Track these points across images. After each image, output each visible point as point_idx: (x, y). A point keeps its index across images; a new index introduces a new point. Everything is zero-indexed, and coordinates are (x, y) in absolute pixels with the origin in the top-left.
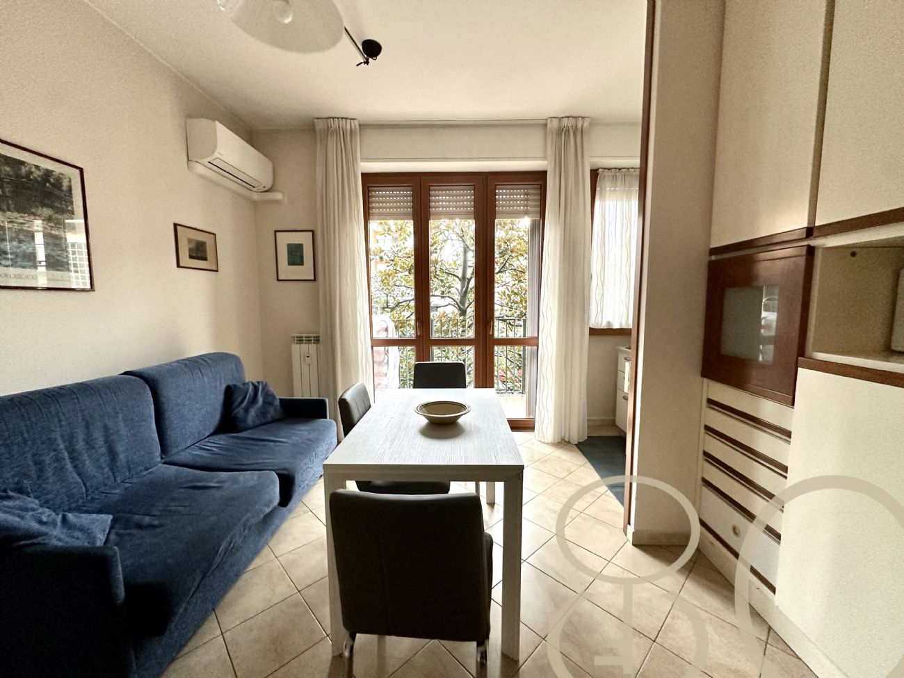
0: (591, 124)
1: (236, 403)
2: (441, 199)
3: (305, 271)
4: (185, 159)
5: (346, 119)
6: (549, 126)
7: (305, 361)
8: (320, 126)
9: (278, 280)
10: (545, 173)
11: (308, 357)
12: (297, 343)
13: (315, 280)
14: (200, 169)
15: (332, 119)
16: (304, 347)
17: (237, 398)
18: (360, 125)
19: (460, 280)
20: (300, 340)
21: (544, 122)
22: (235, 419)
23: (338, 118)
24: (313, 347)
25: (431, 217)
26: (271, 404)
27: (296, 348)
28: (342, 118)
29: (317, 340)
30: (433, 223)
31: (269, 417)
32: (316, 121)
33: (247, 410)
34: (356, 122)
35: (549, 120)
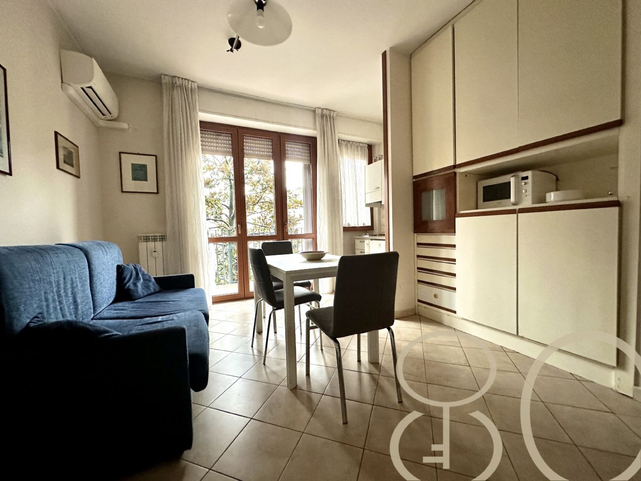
0: (337, 116)
1: (127, 279)
3: (149, 185)
4: (60, 81)
5: (188, 80)
6: (317, 112)
7: (151, 255)
8: (165, 80)
9: (122, 192)
10: (315, 139)
11: (155, 251)
12: (144, 241)
13: (158, 193)
14: (71, 91)
15: (177, 79)
16: (151, 244)
17: (127, 275)
18: (198, 87)
20: (147, 239)
21: (314, 109)
22: (129, 290)
23: (182, 79)
24: (159, 244)
25: (245, 156)
26: (150, 281)
27: (143, 246)
28: (185, 79)
29: (163, 238)
30: (246, 161)
31: (152, 290)
32: (163, 76)
33: (135, 284)
34: (196, 85)
35: (317, 109)
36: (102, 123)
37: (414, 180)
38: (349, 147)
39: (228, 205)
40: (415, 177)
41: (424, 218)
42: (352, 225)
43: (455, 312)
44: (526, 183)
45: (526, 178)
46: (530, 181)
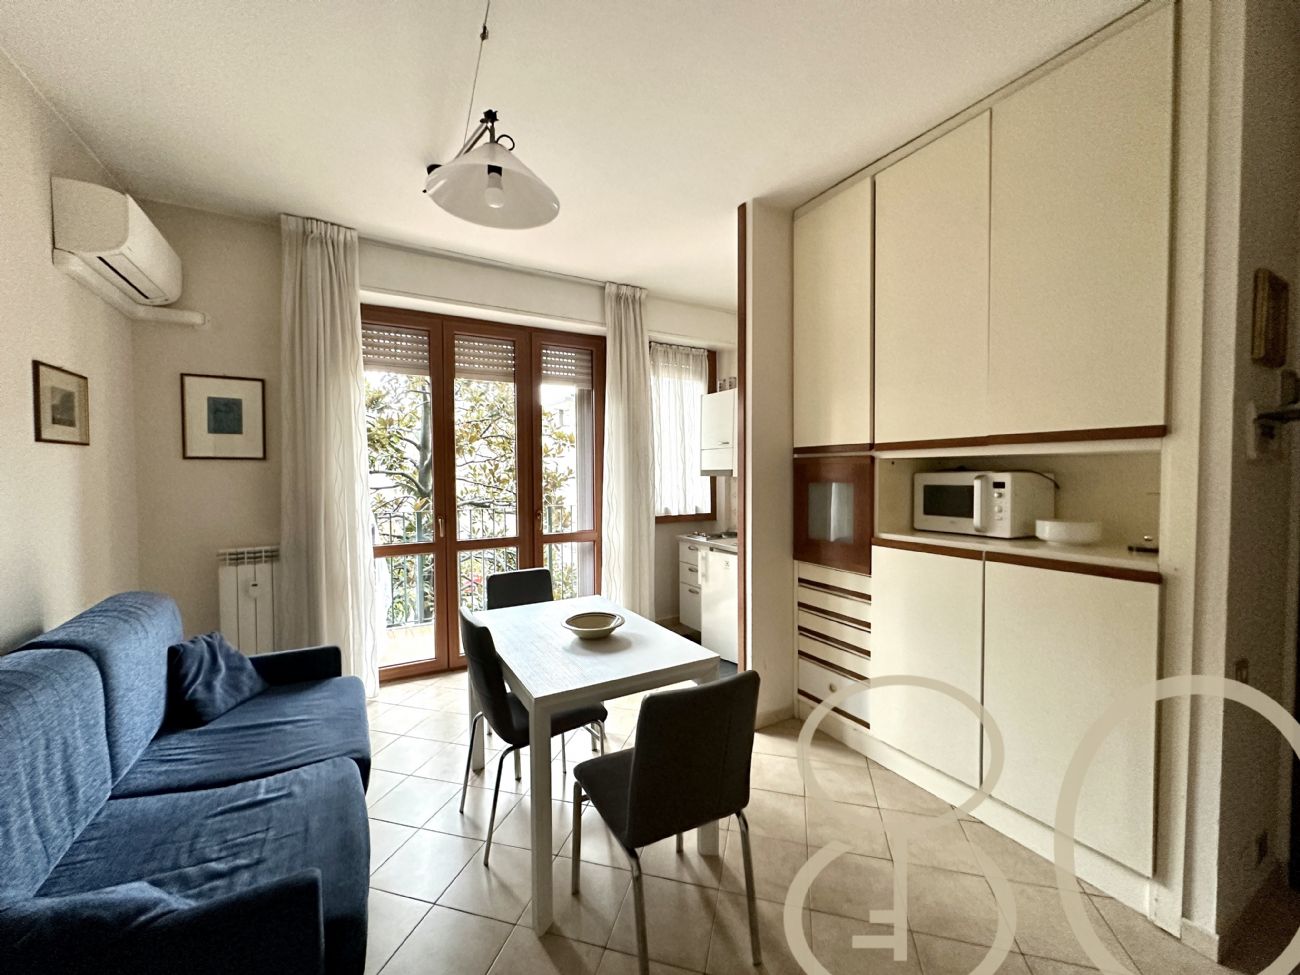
0: (647, 296)
1: (190, 676)
2: (468, 352)
3: (247, 443)
4: (50, 246)
5: (339, 226)
6: (607, 290)
7: (246, 591)
8: (288, 226)
9: (185, 457)
10: (602, 340)
11: (255, 585)
12: (230, 564)
13: (264, 458)
14: (75, 265)
15: (315, 222)
16: (246, 570)
17: (190, 668)
18: (360, 238)
19: (419, 448)
20: (237, 559)
21: (602, 285)
22: (194, 702)
23: (326, 223)
24: (263, 569)
25: (457, 374)
26: (241, 669)
28: (332, 224)
29: (273, 556)
30: (459, 383)
31: (247, 693)
32: (283, 217)
33: (209, 686)
34: (355, 234)
35: (608, 285)
36: (141, 312)
37: (796, 456)
38: (670, 356)
39: (419, 443)
40: (797, 450)
41: (814, 532)
42: (674, 513)
43: (867, 726)
44: (1000, 495)
45: (1001, 485)
46: (1007, 491)
